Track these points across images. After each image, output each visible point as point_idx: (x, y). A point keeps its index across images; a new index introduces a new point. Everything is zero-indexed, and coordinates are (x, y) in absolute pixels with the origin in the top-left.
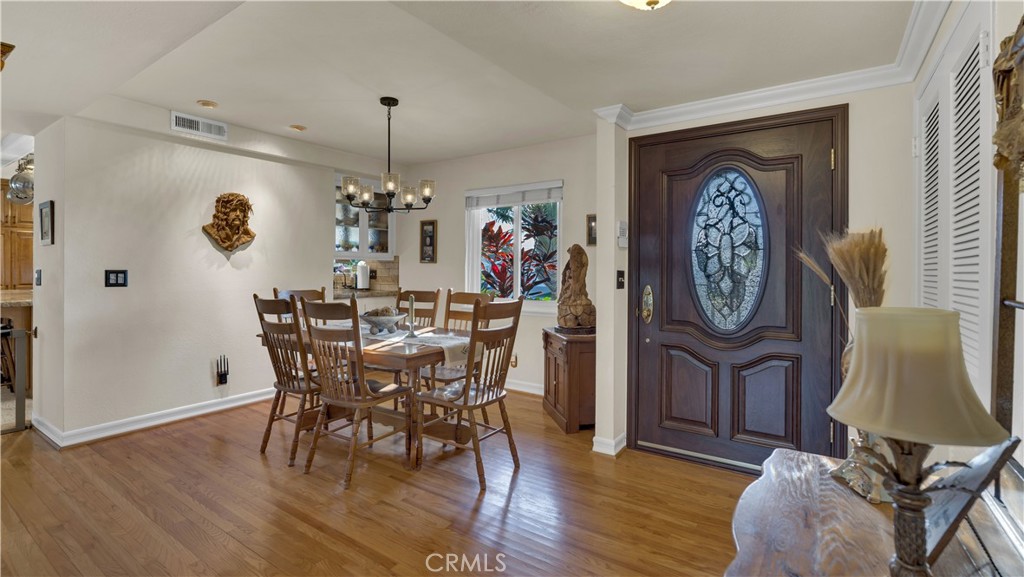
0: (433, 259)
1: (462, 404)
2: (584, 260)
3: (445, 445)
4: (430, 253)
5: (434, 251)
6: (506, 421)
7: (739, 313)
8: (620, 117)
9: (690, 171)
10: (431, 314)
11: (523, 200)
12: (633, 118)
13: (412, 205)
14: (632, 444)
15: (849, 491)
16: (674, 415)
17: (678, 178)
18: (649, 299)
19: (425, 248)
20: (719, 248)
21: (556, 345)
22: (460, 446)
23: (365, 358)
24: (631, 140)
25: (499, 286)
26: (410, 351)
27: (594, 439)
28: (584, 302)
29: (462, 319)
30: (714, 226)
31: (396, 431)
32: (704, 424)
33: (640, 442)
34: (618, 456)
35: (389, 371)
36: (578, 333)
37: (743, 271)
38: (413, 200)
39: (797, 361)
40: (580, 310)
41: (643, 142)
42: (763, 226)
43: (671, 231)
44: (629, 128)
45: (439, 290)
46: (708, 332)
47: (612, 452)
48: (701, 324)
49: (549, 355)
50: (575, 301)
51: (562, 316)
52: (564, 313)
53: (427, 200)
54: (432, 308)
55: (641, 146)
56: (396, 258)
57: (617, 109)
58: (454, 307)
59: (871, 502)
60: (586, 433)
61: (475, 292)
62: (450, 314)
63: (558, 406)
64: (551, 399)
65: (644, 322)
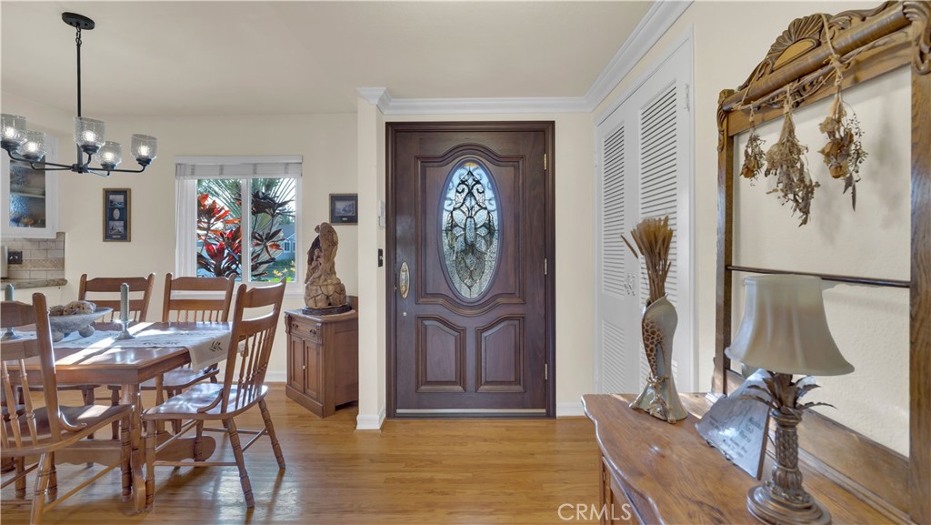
0: (125, 236)
1: (219, 412)
2: (335, 239)
3: (177, 468)
4: (121, 229)
5: (126, 226)
6: (267, 421)
7: (481, 284)
8: (381, 100)
9: (443, 159)
10: (141, 307)
11: (255, 173)
12: (391, 104)
13: (113, 166)
14: (391, 413)
15: (650, 418)
16: (429, 379)
17: (430, 164)
18: (404, 276)
19: (111, 223)
20: (464, 229)
21: (304, 329)
22: (199, 464)
23: (58, 379)
24: (388, 124)
25: (214, 269)
26: (123, 359)
27: (358, 417)
28: (335, 282)
29: (188, 309)
30: (459, 208)
31: (111, 468)
32: (454, 383)
33: (399, 411)
34: (382, 428)
35: (77, 388)
36: (331, 313)
37: (483, 249)
38: (117, 160)
39: (522, 319)
40: (331, 288)
41: (400, 128)
42: (498, 209)
43: (425, 212)
44: (386, 112)
45: (151, 276)
46: (456, 302)
47: (377, 426)
48: (451, 295)
49: (294, 338)
50: (325, 280)
51: (309, 296)
52: (313, 294)
53: (144, 162)
54: (142, 298)
55: (397, 131)
56: (60, 235)
57: (380, 91)
58: (177, 295)
59: (672, 423)
60: (344, 414)
61: (189, 275)
62: (169, 304)
63: (309, 391)
64: (299, 385)
65: (402, 296)
